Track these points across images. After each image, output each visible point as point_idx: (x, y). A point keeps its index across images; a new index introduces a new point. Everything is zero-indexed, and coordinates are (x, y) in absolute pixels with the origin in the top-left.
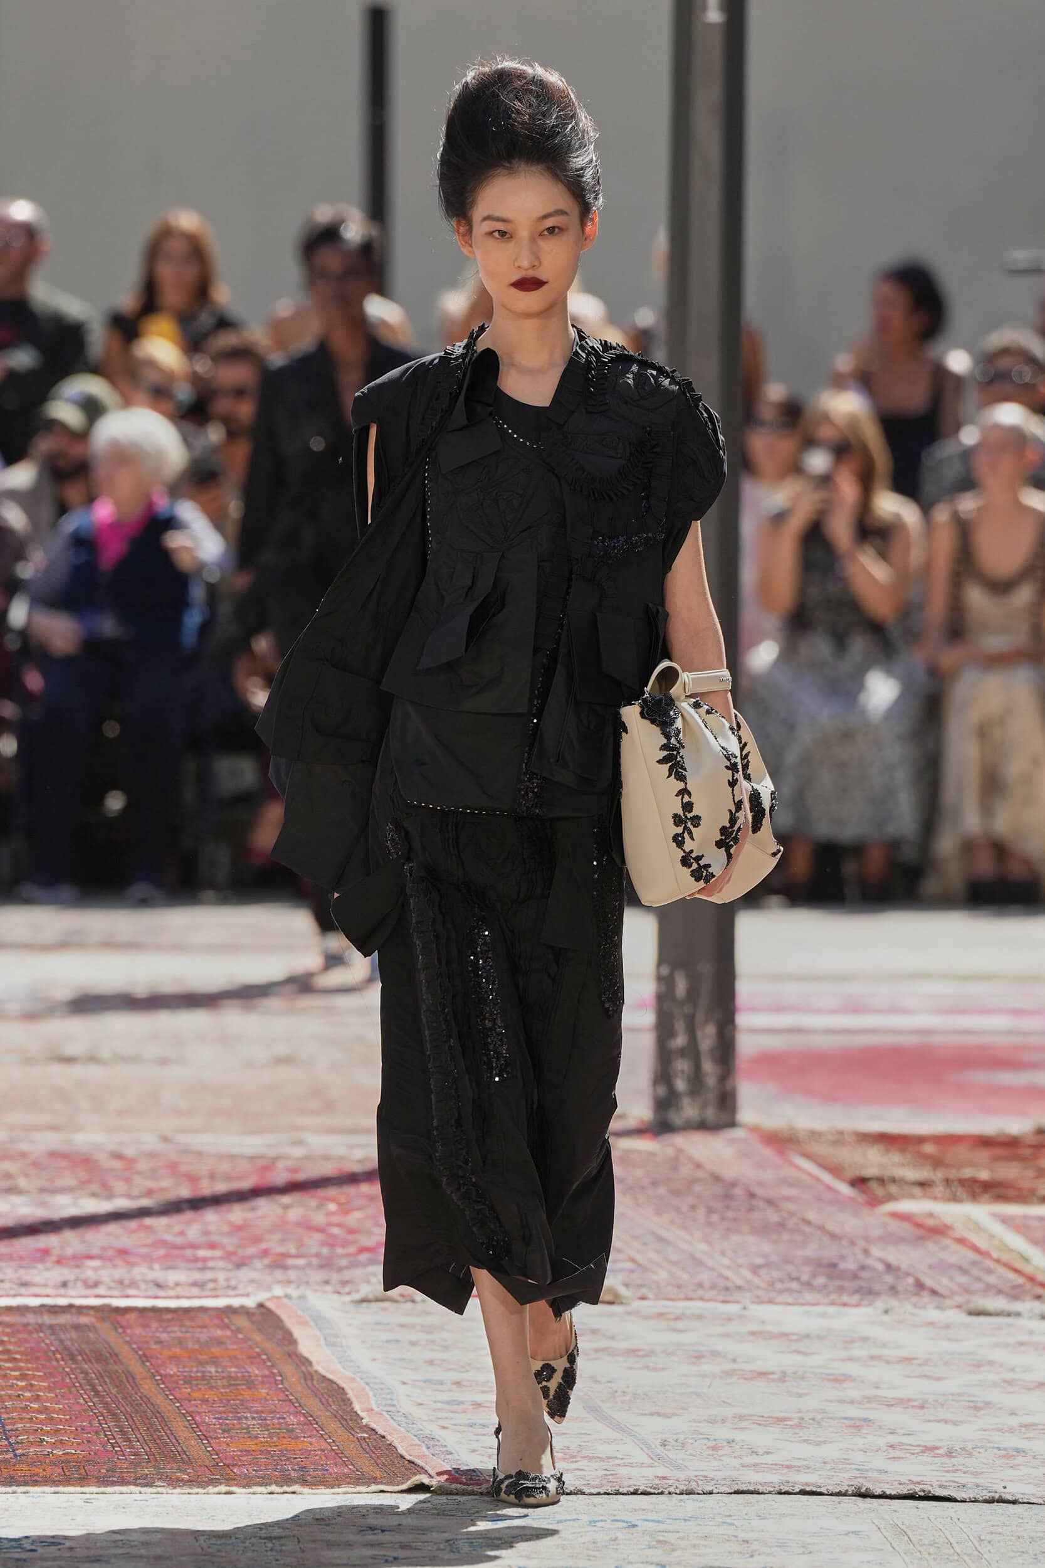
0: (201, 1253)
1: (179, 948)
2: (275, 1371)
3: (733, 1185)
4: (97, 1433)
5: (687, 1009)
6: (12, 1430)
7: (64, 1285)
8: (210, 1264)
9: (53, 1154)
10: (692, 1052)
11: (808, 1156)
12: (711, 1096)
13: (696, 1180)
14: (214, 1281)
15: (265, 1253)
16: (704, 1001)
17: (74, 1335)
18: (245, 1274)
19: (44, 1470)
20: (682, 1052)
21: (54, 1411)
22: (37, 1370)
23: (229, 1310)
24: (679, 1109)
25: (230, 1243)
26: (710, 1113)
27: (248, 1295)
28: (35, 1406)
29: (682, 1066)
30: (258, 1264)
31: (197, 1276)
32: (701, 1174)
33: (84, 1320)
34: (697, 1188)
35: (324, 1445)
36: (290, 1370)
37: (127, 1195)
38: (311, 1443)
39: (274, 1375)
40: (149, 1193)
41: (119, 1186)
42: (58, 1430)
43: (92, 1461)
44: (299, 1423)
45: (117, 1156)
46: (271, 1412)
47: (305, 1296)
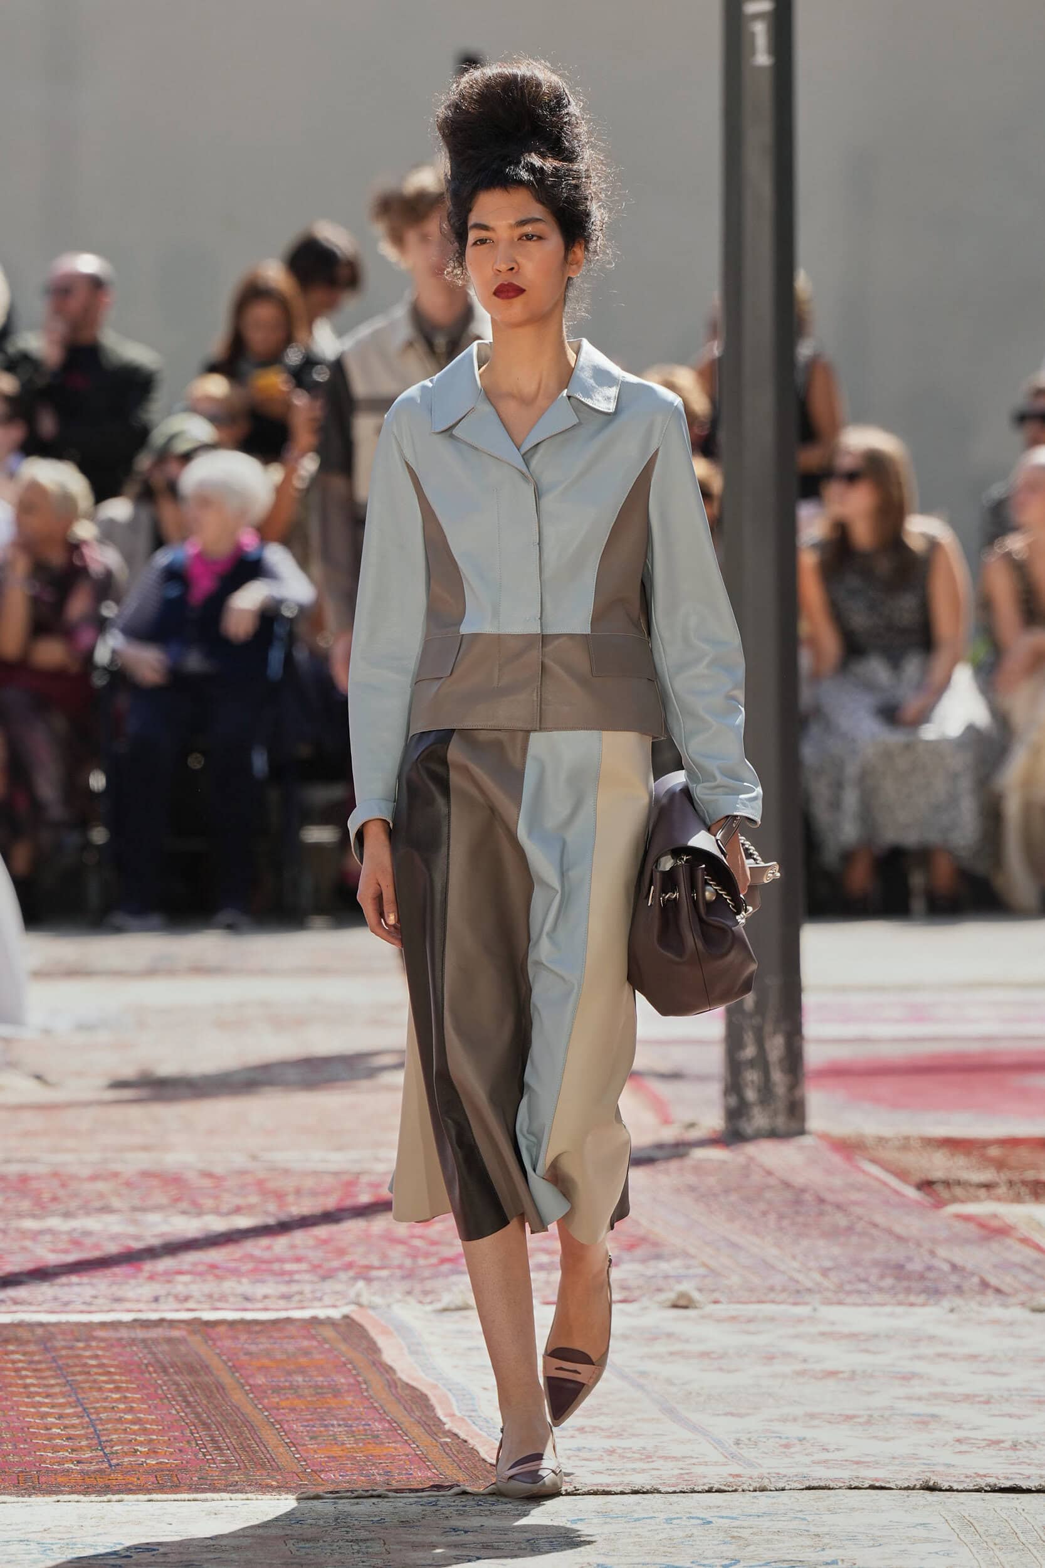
0: (288, 1267)
1: (265, 972)
2: (360, 1379)
3: (803, 1190)
4: (188, 1442)
5: (756, 1021)
6: (107, 1441)
7: (156, 1299)
8: (297, 1277)
9: (146, 1174)
10: (761, 1062)
11: (874, 1161)
12: (781, 1105)
13: (769, 1187)
14: (301, 1293)
15: (349, 1266)
16: (771, 1014)
17: (166, 1347)
18: (328, 1286)
19: (138, 1479)
20: (752, 1063)
21: (147, 1422)
22: (131, 1382)
23: (314, 1321)
24: (750, 1118)
25: (316, 1256)
26: (781, 1122)
27: (334, 1306)
28: (129, 1417)
29: (752, 1076)
30: (343, 1276)
31: (284, 1289)
32: (772, 1181)
33: (176, 1333)
34: (768, 1195)
35: (408, 1450)
36: (376, 1381)
37: (217, 1212)
38: (395, 1449)
39: (359, 1383)
40: (237, 1210)
41: (209, 1203)
42: (151, 1440)
43: (184, 1469)
44: (384, 1429)
45: (209, 1175)
46: (357, 1419)
47: (389, 1306)
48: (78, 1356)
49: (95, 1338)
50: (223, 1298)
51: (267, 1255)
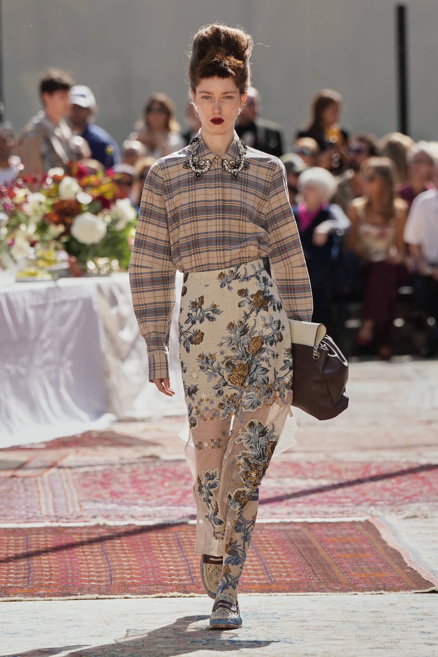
0: (343, 500)
2: (373, 546)
4: (303, 572)
6: (270, 571)
7: (289, 514)
8: (346, 504)
9: (284, 463)
14: (348, 511)
15: (367, 500)
17: (293, 533)
18: (359, 508)
19: (283, 587)
21: (286, 563)
22: (279, 547)
23: (354, 523)
25: (354, 496)
27: (361, 516)
28: (278, 561)
30: (365, 504)
31: (341, 509)
33: (297, 527)
35: (392, 575)
36: (379, 546)
37: (313, 478)
38: (388, 574)
39: (372, 548)
40: (322, 477)
41: (309, 474)
42: (288, 571)
43: (302, 583)
44: (382, 566)
45: (309, 463)
46: (372, 562)
47: (384, 516)
48: (258, 537)
49: (264, 529)
50: (316, 513)
51: (334, 496)
